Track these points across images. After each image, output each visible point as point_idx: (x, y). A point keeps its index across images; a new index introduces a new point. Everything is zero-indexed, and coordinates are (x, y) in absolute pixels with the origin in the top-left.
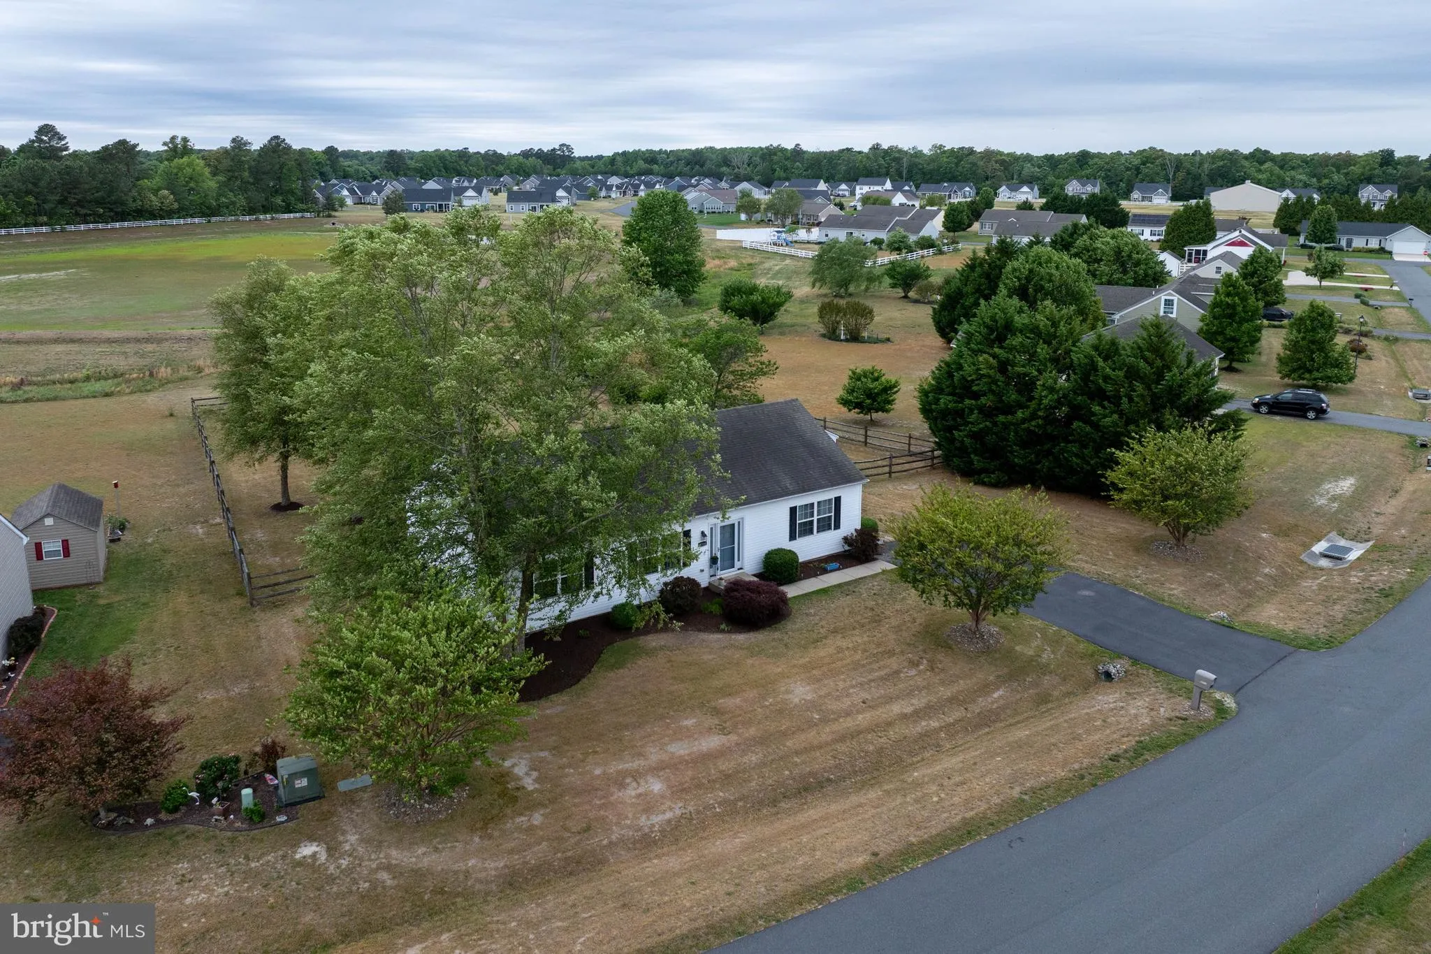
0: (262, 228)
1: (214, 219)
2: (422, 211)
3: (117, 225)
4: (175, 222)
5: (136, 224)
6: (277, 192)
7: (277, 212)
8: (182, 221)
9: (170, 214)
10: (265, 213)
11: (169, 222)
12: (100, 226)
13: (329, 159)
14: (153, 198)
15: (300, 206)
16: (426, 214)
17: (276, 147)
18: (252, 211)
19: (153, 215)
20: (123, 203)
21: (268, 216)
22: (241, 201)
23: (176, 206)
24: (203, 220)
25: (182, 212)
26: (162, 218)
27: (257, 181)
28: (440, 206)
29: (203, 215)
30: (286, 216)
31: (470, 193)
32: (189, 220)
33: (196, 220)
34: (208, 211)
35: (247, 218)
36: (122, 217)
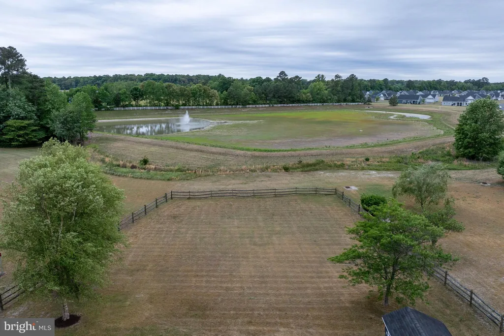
0: (341, 107)
1: (324, 104)
2: (406, 103)
3: (291, 105)
4: (311, 104)
5: (297, 105)
6: (350, 94)
7: (348, 102)
8: (313, 105)
9: (309, 102)
10: (344, 102)
11: (309, 104)
12: (285, 105)
13: (385, 83)
14: (304, 96)
15: (358, 100)
16: (407, 105)
17: (352, 78)
18: (339, 101)
19: (303, 102)
20: (293, 98)
21: (345, 104)
22: (336, 98)
23: (312, 99)
24: (321, 104)
25: (314, 101)
26: (306, 103)
27: (343, 90)
28: (414, 102)
29: (320, 102)
30: (352, 104)
31: (430, 97)
32: (316, 104)
33: (319, 104)
34: (323, 101)
35: (337, 104)
36: (293, 102)
